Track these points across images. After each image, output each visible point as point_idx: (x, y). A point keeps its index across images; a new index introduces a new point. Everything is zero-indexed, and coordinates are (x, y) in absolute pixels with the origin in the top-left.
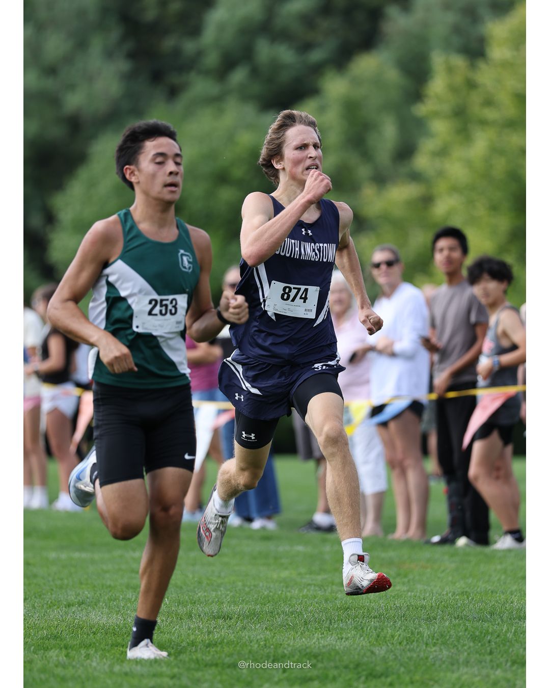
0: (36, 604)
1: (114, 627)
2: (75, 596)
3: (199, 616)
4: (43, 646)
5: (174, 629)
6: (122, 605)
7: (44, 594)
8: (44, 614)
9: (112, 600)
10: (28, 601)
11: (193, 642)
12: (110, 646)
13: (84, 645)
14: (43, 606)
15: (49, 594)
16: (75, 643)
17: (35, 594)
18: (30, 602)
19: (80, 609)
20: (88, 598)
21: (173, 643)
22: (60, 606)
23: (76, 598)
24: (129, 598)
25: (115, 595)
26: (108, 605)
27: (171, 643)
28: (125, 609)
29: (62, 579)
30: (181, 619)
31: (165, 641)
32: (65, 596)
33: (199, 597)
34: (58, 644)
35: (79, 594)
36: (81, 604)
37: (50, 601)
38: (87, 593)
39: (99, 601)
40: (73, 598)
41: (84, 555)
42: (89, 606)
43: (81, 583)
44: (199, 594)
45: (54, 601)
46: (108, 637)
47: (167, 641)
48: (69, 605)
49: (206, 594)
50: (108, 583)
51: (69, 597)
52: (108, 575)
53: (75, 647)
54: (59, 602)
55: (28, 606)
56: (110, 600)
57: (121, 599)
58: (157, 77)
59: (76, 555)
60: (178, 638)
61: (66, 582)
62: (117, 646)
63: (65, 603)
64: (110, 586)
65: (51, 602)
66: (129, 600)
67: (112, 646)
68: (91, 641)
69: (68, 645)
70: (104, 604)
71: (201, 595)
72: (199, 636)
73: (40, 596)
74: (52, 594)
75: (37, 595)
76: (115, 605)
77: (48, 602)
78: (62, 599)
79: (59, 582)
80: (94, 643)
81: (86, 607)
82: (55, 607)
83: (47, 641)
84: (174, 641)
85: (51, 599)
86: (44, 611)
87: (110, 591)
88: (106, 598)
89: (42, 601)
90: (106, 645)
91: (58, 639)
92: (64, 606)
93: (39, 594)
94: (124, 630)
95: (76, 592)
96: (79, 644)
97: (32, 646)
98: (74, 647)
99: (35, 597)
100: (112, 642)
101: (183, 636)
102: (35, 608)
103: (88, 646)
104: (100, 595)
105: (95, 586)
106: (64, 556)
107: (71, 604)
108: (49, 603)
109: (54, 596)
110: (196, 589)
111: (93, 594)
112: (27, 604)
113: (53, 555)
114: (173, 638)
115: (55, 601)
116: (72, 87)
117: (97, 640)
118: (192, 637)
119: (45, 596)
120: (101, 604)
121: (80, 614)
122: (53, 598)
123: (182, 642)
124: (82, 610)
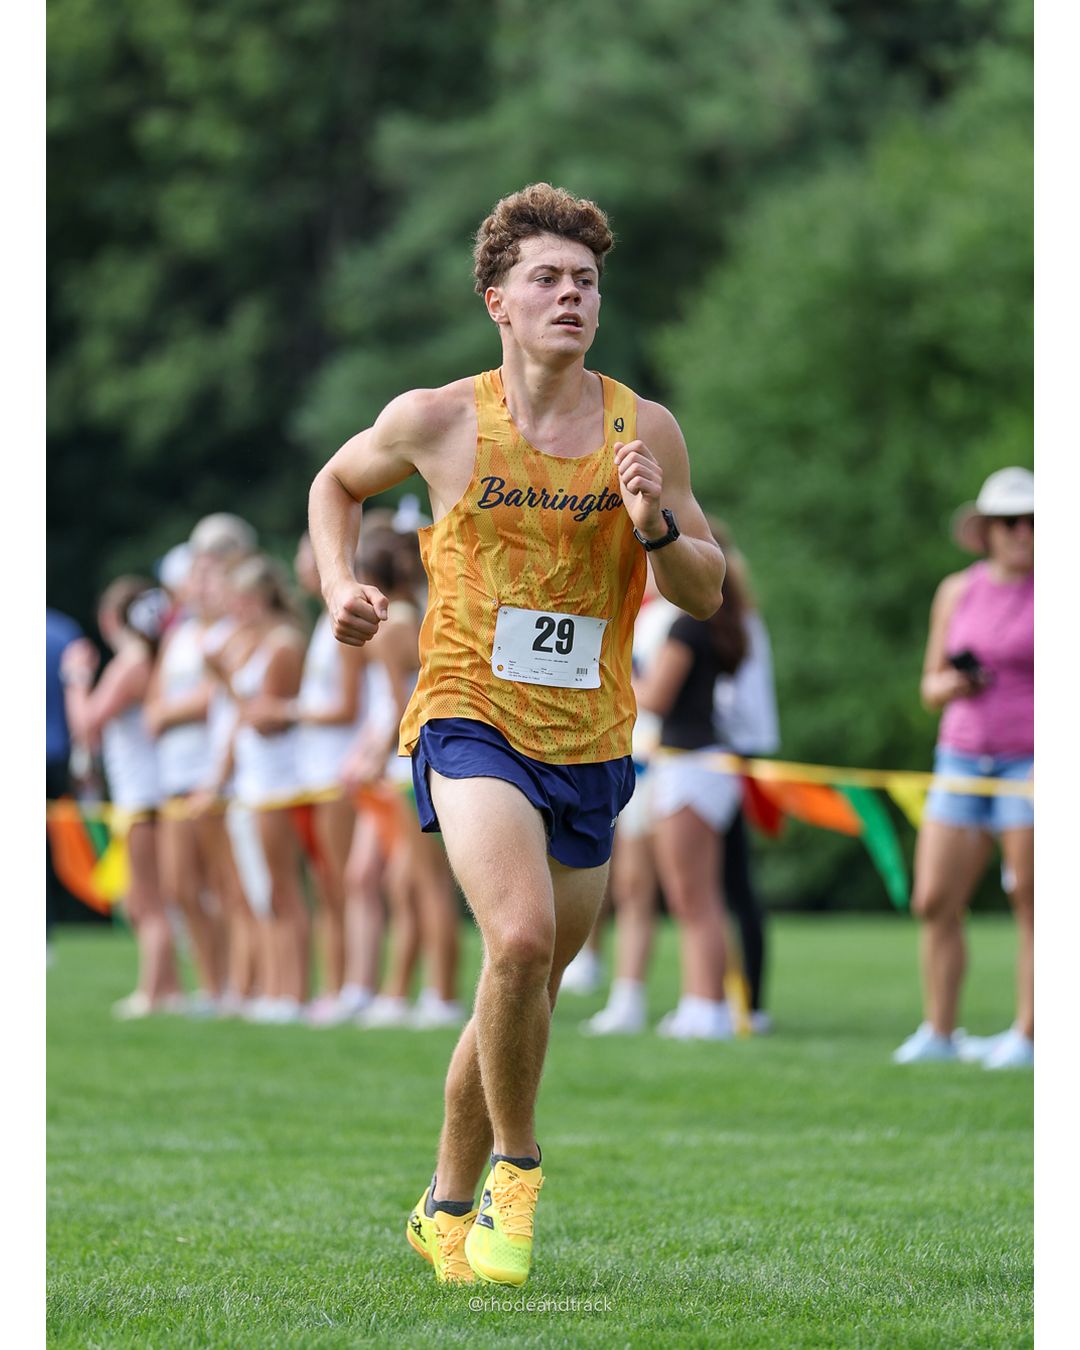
0: (634, 1248)
1: (809, 1302)
2: (720, 1231)
3: (1002, 1278)
4: (650, 1343)
5: (946, 1307)
6: (827, 1252)
7: (652, 1226)
8: (652, 1272)
9: (803, 1240)
10: (615, 1241)
11: (987, 1338)
12: (801, 1344)
13: (742, 1341)
14: (649, 1252)
15: (663, 1225)
16: (723, 1336)
17: (631, 1224)
18: (620, 1242)
19: (731, 1259)
20: (748, 1235)
21: (942, 1340)
22: (688, 1254)
23: (723, 1236)
24: (841, 1237)
25: (811, 1229)
26: (795, 1252)
27: (939, 1339)
28: (834, 1261)
29: (690, 1192)
30: (960, 1285)
31: (926, 1335)
32: (699, 1231)
33: (1000, 1235)
34: (685, 1339)
35: (729, 1226)
36: (734, 1247)
37: (665, 1240)
38: (746, 1225)
39: (773, 1242)
40: (716, 1236)
41: (742, 1139)
42: (752, 1253)
43: (734, 1202)
44: (1002, 1229)
45: (673, 1242)
46: (797, 1324)
47: (930, 1334)
48: (707, 1252)
49: (1016, 1228)
50: (795, 1203)
51: (707, 1234)
52: (792, 1184)
53: (723, 1345)
54: (684, 1243)
55: (616, 1252)
56: (799, 1239)
57: (823, 1237)
58: (899, 55)
59: (722, 1138)
60: (954, 1328)
61: (699, 1198)
62: (817, 1345)
63: (699, 1246)
64: (798, 1209)
65: (668, 1244)
66: (843, 1240)
67: (804, 1344)
68: (757, 1332)
69: (707, 1341)
70: (785, 1250)
71: (1006, 1231)
72: (1003, 1325)
73: (643, 1229)
74: (668, 1226)
75: (635, 1228)
76: (810, 1252)
77: (660, 1243)
78: (692, 1237)
79: (684, 1199)
80: (765, 1338)
81: (746, 1257)
82: (678, 1255)
83: (659, 1333)
84: (945, 1336)
85: (666, 1236)
86: (650, 1263)
87: (799, 1220)
88: (791, 1236)
89: (648, 1241)
90: (791, 1343)
91: (683, 1328)
92: (696, 1253)
93: (641, 1225)
94: (832, 1308)
95: (722, 1222)
96: (733, 1339)
97: (627, 1341)
98: (720, 1344)
99: (632, 1232)
100: (805, 1334)
101: (965, 1322)
102: (631, 1257)
103: (751, 1343)
104: (778, 1228)
105: (763, 1209)
106: (695, 1139)
107: (713, 1248)
108: (663, 1245)
109: (673, 1229)
110: (994, 1218)
111: (761, 1227)
112: (614, 1248)
113: (670, 1137)
114: (942, 1328)
115: (677, 1242)
116: (706, 86)
117: (770, 1331)
118: (986, 1327)
119: (653, 1232)
120: (779, 1248)
121: (732, 1270)
122: (671, 1236)
123: (963, 1338)
124: (736, 1262)
